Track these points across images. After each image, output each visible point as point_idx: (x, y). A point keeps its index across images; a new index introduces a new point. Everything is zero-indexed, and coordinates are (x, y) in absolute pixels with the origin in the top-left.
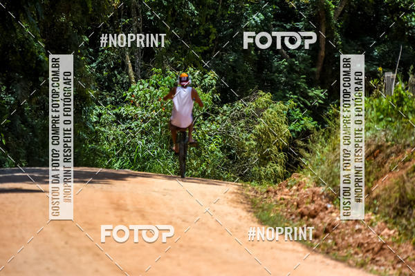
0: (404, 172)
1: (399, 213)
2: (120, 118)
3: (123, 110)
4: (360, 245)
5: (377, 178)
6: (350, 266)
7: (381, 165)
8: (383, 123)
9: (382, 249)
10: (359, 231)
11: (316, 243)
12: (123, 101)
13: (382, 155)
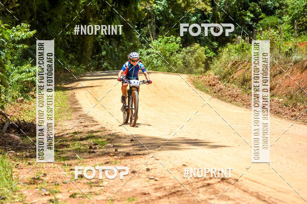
0: (244, 70)
1: (243, 84)
2: (148, 54)
3: (149, 50)
4: (230, 95)
5: (235, 72)
6: (226, 102)
7: (237, 68)
8: (237, 54)
9: (237, 96)
10: (230, 90)
11: (215, 94)
12: (149, 47)
13: (237, 64)
